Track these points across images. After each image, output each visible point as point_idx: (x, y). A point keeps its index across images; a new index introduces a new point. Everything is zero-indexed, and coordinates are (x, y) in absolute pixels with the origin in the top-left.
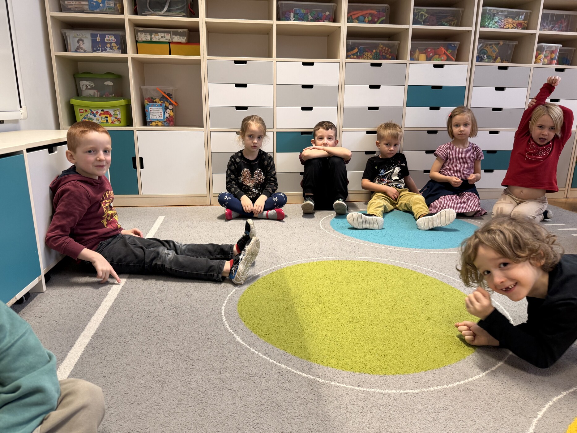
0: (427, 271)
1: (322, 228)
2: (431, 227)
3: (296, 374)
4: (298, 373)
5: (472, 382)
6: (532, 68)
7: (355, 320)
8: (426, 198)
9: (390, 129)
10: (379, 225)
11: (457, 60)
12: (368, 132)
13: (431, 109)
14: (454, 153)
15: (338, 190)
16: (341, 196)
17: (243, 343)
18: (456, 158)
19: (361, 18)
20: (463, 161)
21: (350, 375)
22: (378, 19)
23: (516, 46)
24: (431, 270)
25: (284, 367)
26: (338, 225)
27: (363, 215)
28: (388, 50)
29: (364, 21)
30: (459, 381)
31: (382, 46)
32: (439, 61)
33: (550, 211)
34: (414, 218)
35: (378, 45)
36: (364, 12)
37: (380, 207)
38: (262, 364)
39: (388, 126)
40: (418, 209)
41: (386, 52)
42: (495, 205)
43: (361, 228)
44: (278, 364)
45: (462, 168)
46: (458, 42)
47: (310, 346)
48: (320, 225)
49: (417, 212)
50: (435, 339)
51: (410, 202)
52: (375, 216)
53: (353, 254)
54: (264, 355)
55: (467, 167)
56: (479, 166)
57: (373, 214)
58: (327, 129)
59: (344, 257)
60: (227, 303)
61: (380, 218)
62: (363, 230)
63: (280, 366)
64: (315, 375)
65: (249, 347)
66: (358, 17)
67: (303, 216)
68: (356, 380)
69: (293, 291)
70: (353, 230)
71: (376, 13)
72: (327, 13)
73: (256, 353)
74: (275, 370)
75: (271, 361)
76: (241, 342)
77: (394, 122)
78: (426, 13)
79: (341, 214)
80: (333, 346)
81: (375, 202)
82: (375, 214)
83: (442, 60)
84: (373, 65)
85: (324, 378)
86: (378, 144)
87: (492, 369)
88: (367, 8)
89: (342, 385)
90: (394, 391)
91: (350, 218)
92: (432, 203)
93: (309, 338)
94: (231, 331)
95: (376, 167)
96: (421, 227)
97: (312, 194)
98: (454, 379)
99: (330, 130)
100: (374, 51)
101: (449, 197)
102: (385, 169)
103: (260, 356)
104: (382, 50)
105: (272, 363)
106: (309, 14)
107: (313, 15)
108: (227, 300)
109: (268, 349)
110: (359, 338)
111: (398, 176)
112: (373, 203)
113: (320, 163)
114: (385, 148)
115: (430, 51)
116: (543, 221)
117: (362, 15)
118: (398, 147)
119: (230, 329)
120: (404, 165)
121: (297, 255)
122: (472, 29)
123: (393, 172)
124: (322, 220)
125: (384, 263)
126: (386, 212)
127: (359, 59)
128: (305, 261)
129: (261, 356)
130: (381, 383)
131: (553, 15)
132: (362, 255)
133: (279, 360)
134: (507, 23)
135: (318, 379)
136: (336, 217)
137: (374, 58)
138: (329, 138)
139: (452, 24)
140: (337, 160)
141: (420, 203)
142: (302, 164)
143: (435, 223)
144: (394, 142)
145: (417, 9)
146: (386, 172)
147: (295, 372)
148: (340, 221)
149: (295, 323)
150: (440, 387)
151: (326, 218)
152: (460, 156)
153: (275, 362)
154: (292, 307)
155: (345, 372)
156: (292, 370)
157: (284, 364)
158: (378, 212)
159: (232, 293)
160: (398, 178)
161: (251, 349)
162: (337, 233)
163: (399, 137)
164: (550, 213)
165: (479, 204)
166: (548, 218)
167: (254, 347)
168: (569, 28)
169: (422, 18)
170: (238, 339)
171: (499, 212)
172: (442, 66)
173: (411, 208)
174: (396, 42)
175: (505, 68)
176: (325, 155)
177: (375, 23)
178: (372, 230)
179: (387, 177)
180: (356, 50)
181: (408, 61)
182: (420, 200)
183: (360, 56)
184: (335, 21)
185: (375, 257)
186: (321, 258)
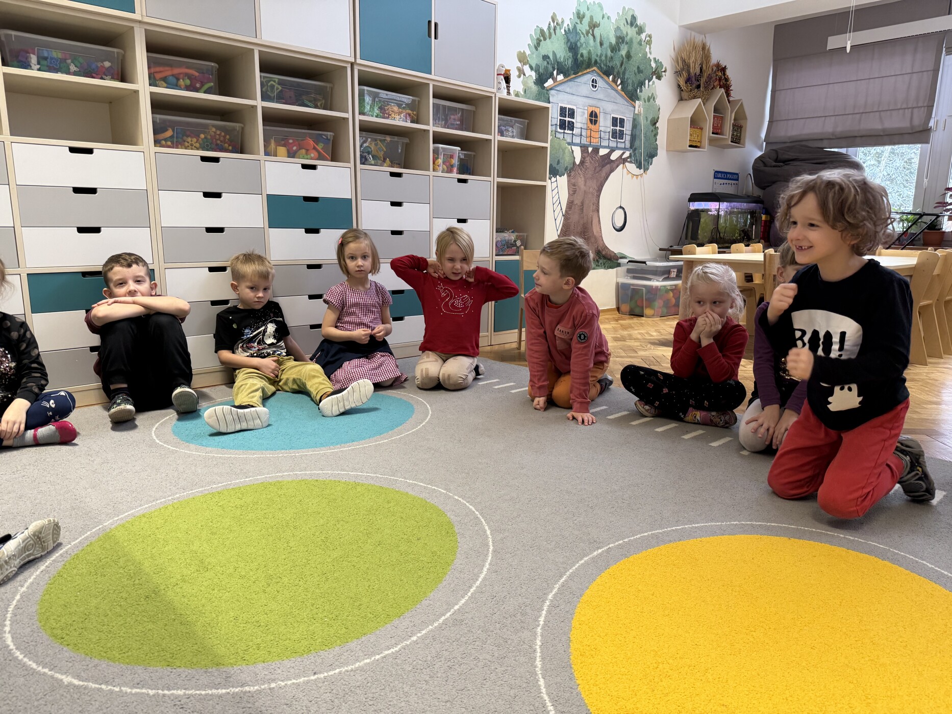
0: (357, 477)
1: (160, 443)
2: (342, 410)
3: (206, 695)
4: (210, 692)
5: (459, 610)
6: (431, 177)
7: (274, 580)
8: (323, 367)
9: (254, 263)
10: (263, 421)
11: (333, 159)
12: (212, 269)
13: (308, 231)
14: (352, 298)
15: (176, 372)
16: (183, 381)
17: (81, 683)
18: (356, 305)
19: (172, 80)
20: (366, 309)
21: (296, 662)
22: (202, 85)
23: (407, 144)
24: (361, 474)
25: (180, 692)
26: (187, 432)
27: (233, 408)
28: (224, 137)
29: (177, 86)
30: (444, 615)
31: (214, 130)
32: (307, 159)
33: (481, 365)
34: (312, 400)
35: (206, 126)
36: (176, 71)
37: (257, 390)
38: (135, 703)
39: (249, 258)
40: (317, 385)
41: (222, 139)
42: (417, 367)
43: (233, 430)
44: (166, 692)
45: (366, 320)
46: (331, 133)
47: (215, 643)
48: (155, 437)
49: (316, 389)
50: (396, 569)
51: (300, 375)
52: (252, 406)
53: (234, 476)
54: (133, 687)
55: (373, 316)
56: (388, 313)
57: (247, 404)
58: (129, 266)
59: (220, 485)
60: (11, 625)
61: (261, 409)
62: (236, 434)
63: (172, 694)
64: (241, 684)
65: (97, 686)
66: (166, 77)
67: (113, 429)
68: (308, 666)
69: (146, 564)
70: (220, 437)
71: (197, 74)
72: (107, 64)
73: (117, 689)
74: (165, 704)
75: (151, 692)
76: (76, 682)
77: (257, 252)
78: (279, 84)
79: (189, 412)
80: (254, 630)
81: (246, 384)
82: (251, 404)
83: (312, 159)
84: (204, 159)
85: (257, 682)
86: (234, 287)
87: (477, 585)
88: (180, 65)
89: (289, 683)
90: (368, 661)
91: (210, 417)
92: (332, 373)
93: (208, 633)
94: (46, 670)
95: (235, 326)
96: (327, 412)
97: (125, 386)
98: (437, 613)
99: (134, 266)
100: (202, 136)
101: (355, 362)
102: (251, 327)
103: (126, 693)
104: (215, 136)
105: (154, 695)
106: (69, 61)
107: (78, 65)
108: (9, 618)
109: (136, 675)
110: (290, 604)
111: (275, 337)
112: (242, 385)
113: (133, 326)
114: (248, 294)
115: (291, 143)
116: (475, 379)
117: (173, 75)
118: (270, 291)
119: (40, 668)
120: (281, 319)
121: (129, 500)
122: (349, 115)
123: (265, 331)
124: (154, 429)
125: (290, 480)
126: (265, 398)
127: (177, 148)
128: (149, 507)
129: (129, 690)
130: (345, 657)
131: (444, 107)
132: (251, 474)
133: (167, 685)
134: (392, 111)
135: (247, 689)
136: (179, 420)
137: (204, 149)
138: (138, 281)
139: (319, 104)
140: (163, 319)
141: (318, 377)
142: (93, 332)
143: (346, 403)
144: (263, 284)
145: (264, 77)
146: (253, 332)
147: (203, 693)
148: (189, 425)
149: (173, 617)
150: (424, 632)
151: (162, 424)
152: (361, 301)
153: (160, 692)
154: (156, 592)
155: (286, 662)
156: (198, 692)
157: (178, 689)
158: (255, 400)
159: (14, 602)
160: (275, 341)
161: (103, 687)
162: (192, 446)
163: (270, 277)
164: (482, 368)
165: (397, 366)
166: (480, 375)
167: (107, 683)
168: (464, 126)
169: (272, 91)
170: (67, 679)
171: (424, 376)
172: (313, 167)
173: (304, 385)
174: (237, 126)
175: (399, 175)
176: (141, 313)
177: (197, 90)
178: (252, 432)
179: (257, 341)
180: (169, 133)
181: (261, 156)
182: (317, 371)
183: (176, 142)
184: (123, 80)
185: (272, 474)
186: (178, 495)
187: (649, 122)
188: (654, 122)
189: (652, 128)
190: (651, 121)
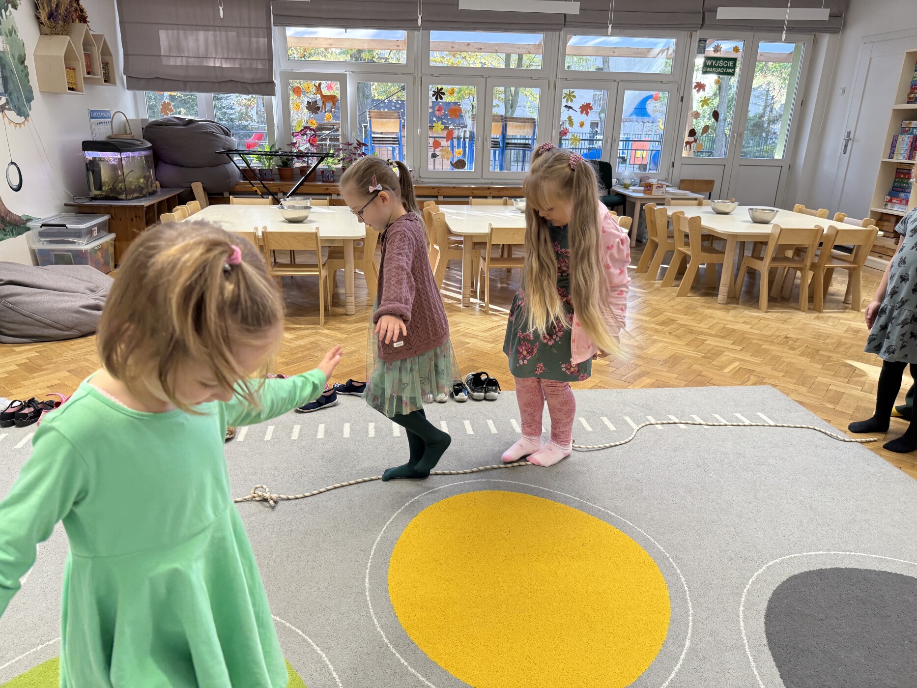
187: (16, 60)
188: (22, 61)
189: (21, 67)
190: (19, 59)
